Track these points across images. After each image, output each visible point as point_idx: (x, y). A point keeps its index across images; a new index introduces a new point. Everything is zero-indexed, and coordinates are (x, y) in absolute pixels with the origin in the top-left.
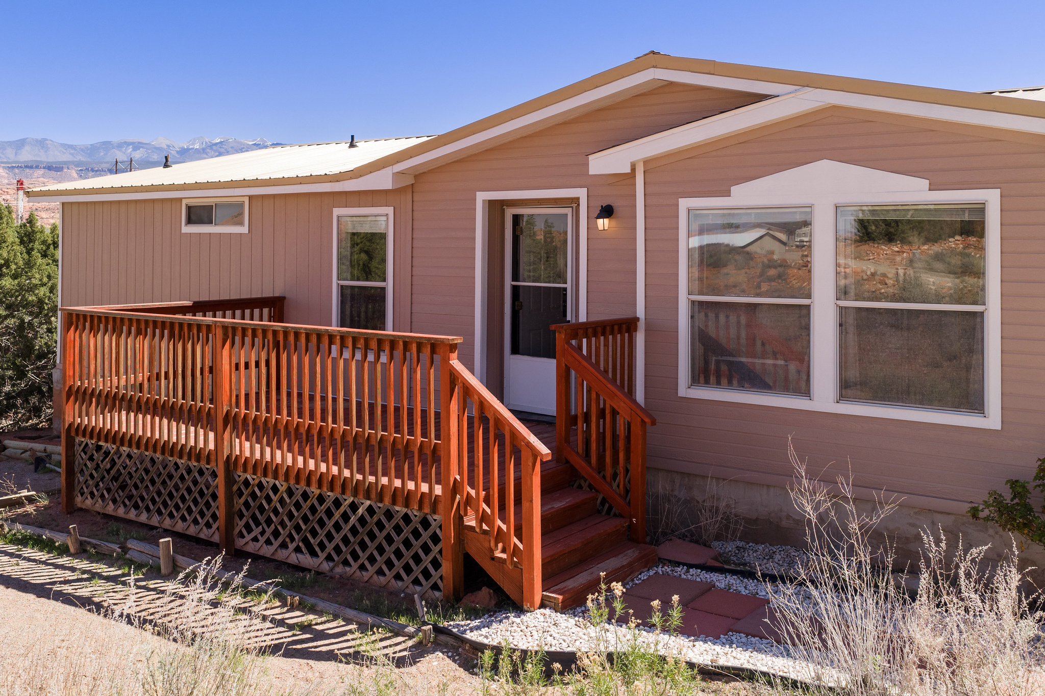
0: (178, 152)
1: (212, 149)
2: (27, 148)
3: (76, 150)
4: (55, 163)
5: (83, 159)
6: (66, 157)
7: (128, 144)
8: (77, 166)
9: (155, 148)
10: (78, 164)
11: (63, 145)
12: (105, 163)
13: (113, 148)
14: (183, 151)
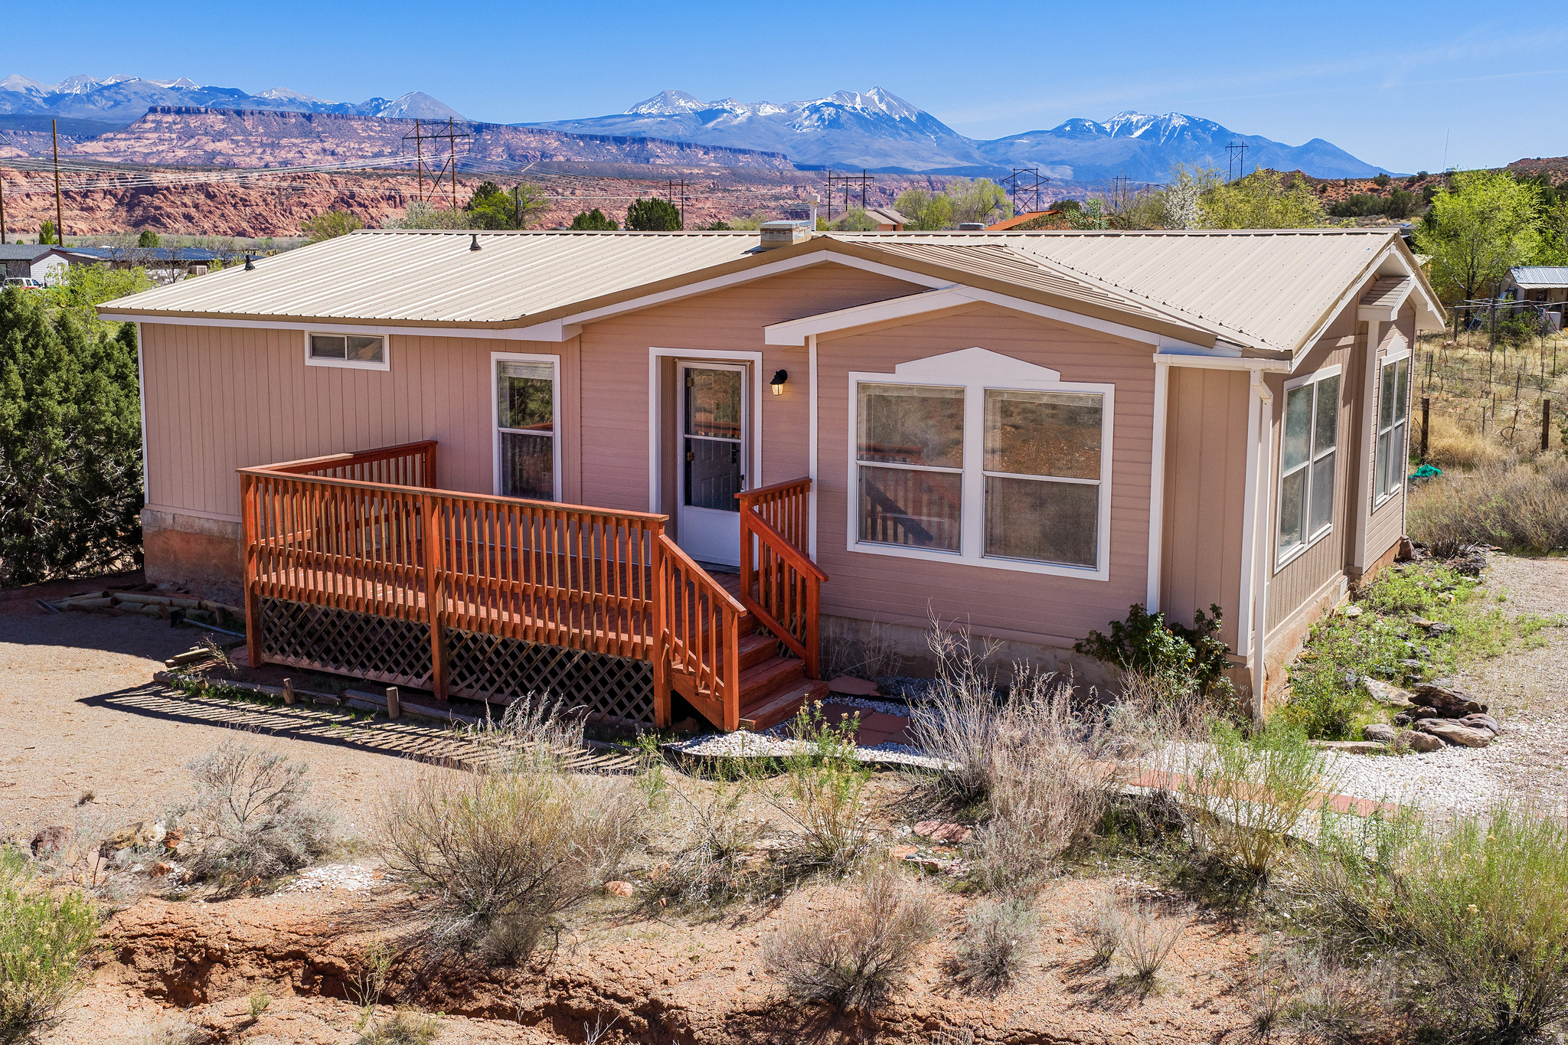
0: (45, 100)
1: (102, 95)
9: (7, 94)
14: (54, 99)
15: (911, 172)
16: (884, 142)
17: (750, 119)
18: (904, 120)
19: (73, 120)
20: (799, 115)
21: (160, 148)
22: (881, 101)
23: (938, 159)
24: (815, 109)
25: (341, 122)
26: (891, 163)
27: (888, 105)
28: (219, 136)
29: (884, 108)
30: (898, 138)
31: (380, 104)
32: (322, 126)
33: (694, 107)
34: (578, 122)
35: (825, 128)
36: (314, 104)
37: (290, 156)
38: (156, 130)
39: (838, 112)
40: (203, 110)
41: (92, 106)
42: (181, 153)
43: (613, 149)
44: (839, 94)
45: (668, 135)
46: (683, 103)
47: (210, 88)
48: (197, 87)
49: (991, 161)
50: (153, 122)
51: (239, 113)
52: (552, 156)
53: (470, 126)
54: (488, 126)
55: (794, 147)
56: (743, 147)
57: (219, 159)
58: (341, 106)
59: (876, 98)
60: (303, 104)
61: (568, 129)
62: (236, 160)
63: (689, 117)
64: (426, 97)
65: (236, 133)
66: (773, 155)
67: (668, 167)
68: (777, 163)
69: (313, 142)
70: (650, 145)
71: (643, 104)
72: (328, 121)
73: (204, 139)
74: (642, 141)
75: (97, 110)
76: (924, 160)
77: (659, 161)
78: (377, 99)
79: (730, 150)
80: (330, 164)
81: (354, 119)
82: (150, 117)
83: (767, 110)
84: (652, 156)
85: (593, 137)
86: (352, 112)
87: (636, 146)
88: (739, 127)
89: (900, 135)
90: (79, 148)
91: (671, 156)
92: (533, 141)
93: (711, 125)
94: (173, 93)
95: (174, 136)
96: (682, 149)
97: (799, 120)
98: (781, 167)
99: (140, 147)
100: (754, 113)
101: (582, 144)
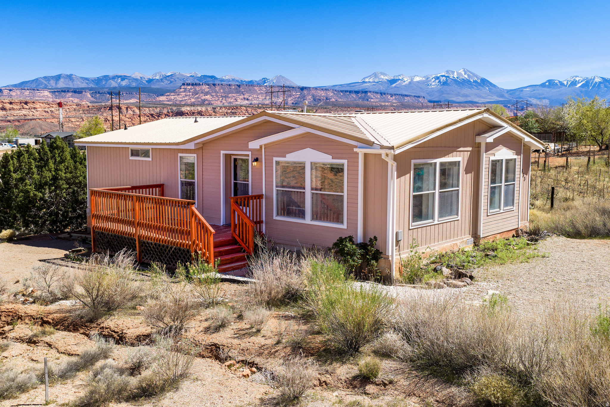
0: (147, 81)
1: (166, 79)
2: (62, 80)
3: (89, 81)
4: (78, 89)
5: (93, 86)
6: (84, 85)
7: (118, 77)
8: (90, 90)
9: (134, 79)
10: (91, 89)
11: (82, 78)
12: (106, 88)
13: (110, 79)
14: (150, 81)
15: (477, 103)
16: (466, 91)
17: (410, 83)
18: (475, 82)
19: (156, 88)
20: (430, 81)
21: (186, 98)
22: (465, 74)
23: (489, 97)
24: (437, 78)
25: (251, 87)
26: (469, 99)
27: (468, 75)
28: (206, 94)
29: (466, 76)
30: (472, 89)
31: (265, 80)
32: (244, 89)
33: (387, 78)
34: (341, 85)
35: (441, 85)
36: (241, 81)
37: (232, 100)
38: (184, 92)
39: (447, 79)
40: (201, 84)
41: (162, 83)
42: (193, 100)
43: (354, 96)
44: (447, 72)
45: (376, 90)
46: (382, 77)
47: (204, 76)
48: (199, 75)
49: (512, 98)
50: (183, 89)
51: (214, 85)
52: (330, 99)
53: (299, 88)
54: (306, 88)
55: (428, 94)
56: (406, 94)
57: (207, 102)
58: (251, 81)
59: (463, 73)
60: (237, 81)
61: (337, 88)
62: (212, 102)
63: (385, 83)
64: (283, 77)
65: (213, 92)
66: (419, 97)
67: (376, 102)
68: (420, 100)
69: (240, 95)
70: (369, 94)
71: (366, 77)
72: (246, 87)
73: (201, 95)
74: (366, 92)
75: (164, 84)
76: (483, 98)
77: (372, 100)
78: (264, 78)
79: (401, 95)
80: (246, 102)
81: (255, 86)
82: (183, 87)
83: (417, 79)
84: (370, 98)
85: (346, 91)
86: (255, 83)
87: (363, 95)
88: (405, 86)
89: (473, 88)
90: (158, 99)
91: (377, 98)
92: (323, 93)
93: (394, 85)
94: (191, 78)
95: (191, 94)
96: (382, 95)
97: (430, 82)
98: (422, 102)
99: (179, 98)
100: (412, 80)
101: (342, 94)
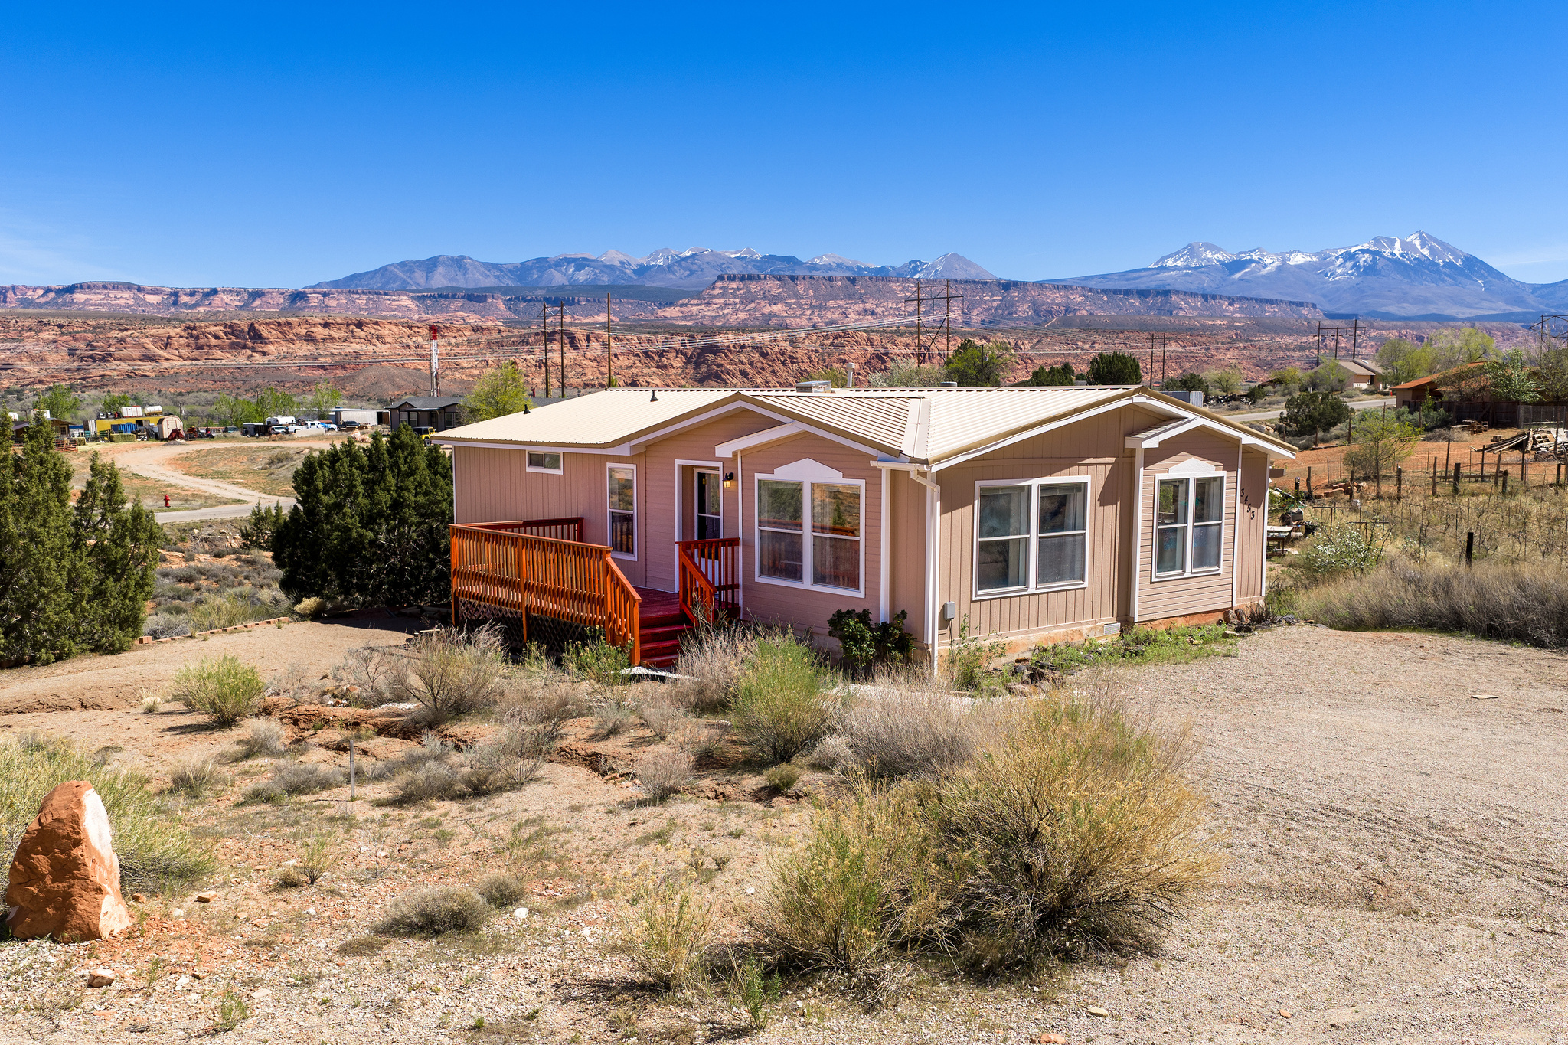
0: (635, 271)
1: (680, 266)
2: (440, 269)
3: (501, 271)
4: (477, 289)
5: (511, 284)
6: (489, 282)
7: (569, 261)
8: (505, 293)
9: (605, 266)
10: (506, 291)
11: (486, 265)
12: (541, 288)
13: (550, 267)
14: (642, 270)
15: (1453, 319)
16: (1425, 288)
17: (1279, 268)
18: (1450, 265)
19: (656, 288)
20: (1332, 263)
21: (726, 311)
22: (1423, 245)
23: (1486, 304)
24: (1349, 257)
25: (881, 283)
26: (1432, 309)
27: (1431, 249)
28: (774, 300)
29: (1426, 252)
30: (1441, 284)
31: (917, 266)
32: (864, 288)
33: (1221, 258)
34: (1104, 276)
35: (1360, 275)
36: (859, 268)
37: (836, 316)
38: (722, 296)
39: (1374, 258)
40: (762, 276)
41: (672, 276)
42: (742, 316)
43: (1136, 302)
44: (1377, 241)
45: (1193, 287)
46: (1209, 255)
47: (770, 257)
48: (759, 256)
49: (1547, 305)
50: (720, 288)
51: (793, 278)
52: (1075, 311)
53: (999, 283)
54: (1015, 284)
55: (1325, 296)
56: (1270, 297)
57: (775, 321)
58: (883, 268)
59: (1418, 243)
60: (849, 268)
61: (1093, 284)
62: (788, 321)
63: (1216, 268)
64: (960, 258)
65: (789, 297)
66: (1301, 304)
67: (1190, 318)
68: (1305, 312)
69: (856, 303)
70: (1174, 298)
71: (1169, 256)
72: (870, 284)
73: (763, 303)
74: (1166, 293)
75: (676, 279)
76: (1470, 306)
77: (1182, 313)
78: (914, 262)
79: (1256, 300)
80: (869, 322)
81: (893, 281)
82: (719, 284)
83: (1297, 259)
84: (1175, 308)
85: (1117, 292)
86: (892, 274)
87: (1160, 299)
88: (1267, 277)
89: (1443, 281)
90: (660, 313)
91: (1195, 308)
92: (1058, 297)
93: (1238, 275)
94: (739, 262)
95: (737, 301)
96: (1206, 300)
97: (1332, 268)
98: (1309, 316)
99: (709, 311)
100: (1284, 262)
101: (1105, 298)
